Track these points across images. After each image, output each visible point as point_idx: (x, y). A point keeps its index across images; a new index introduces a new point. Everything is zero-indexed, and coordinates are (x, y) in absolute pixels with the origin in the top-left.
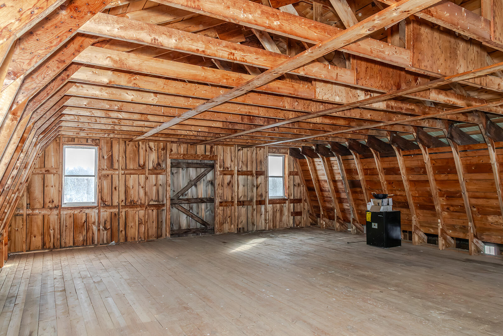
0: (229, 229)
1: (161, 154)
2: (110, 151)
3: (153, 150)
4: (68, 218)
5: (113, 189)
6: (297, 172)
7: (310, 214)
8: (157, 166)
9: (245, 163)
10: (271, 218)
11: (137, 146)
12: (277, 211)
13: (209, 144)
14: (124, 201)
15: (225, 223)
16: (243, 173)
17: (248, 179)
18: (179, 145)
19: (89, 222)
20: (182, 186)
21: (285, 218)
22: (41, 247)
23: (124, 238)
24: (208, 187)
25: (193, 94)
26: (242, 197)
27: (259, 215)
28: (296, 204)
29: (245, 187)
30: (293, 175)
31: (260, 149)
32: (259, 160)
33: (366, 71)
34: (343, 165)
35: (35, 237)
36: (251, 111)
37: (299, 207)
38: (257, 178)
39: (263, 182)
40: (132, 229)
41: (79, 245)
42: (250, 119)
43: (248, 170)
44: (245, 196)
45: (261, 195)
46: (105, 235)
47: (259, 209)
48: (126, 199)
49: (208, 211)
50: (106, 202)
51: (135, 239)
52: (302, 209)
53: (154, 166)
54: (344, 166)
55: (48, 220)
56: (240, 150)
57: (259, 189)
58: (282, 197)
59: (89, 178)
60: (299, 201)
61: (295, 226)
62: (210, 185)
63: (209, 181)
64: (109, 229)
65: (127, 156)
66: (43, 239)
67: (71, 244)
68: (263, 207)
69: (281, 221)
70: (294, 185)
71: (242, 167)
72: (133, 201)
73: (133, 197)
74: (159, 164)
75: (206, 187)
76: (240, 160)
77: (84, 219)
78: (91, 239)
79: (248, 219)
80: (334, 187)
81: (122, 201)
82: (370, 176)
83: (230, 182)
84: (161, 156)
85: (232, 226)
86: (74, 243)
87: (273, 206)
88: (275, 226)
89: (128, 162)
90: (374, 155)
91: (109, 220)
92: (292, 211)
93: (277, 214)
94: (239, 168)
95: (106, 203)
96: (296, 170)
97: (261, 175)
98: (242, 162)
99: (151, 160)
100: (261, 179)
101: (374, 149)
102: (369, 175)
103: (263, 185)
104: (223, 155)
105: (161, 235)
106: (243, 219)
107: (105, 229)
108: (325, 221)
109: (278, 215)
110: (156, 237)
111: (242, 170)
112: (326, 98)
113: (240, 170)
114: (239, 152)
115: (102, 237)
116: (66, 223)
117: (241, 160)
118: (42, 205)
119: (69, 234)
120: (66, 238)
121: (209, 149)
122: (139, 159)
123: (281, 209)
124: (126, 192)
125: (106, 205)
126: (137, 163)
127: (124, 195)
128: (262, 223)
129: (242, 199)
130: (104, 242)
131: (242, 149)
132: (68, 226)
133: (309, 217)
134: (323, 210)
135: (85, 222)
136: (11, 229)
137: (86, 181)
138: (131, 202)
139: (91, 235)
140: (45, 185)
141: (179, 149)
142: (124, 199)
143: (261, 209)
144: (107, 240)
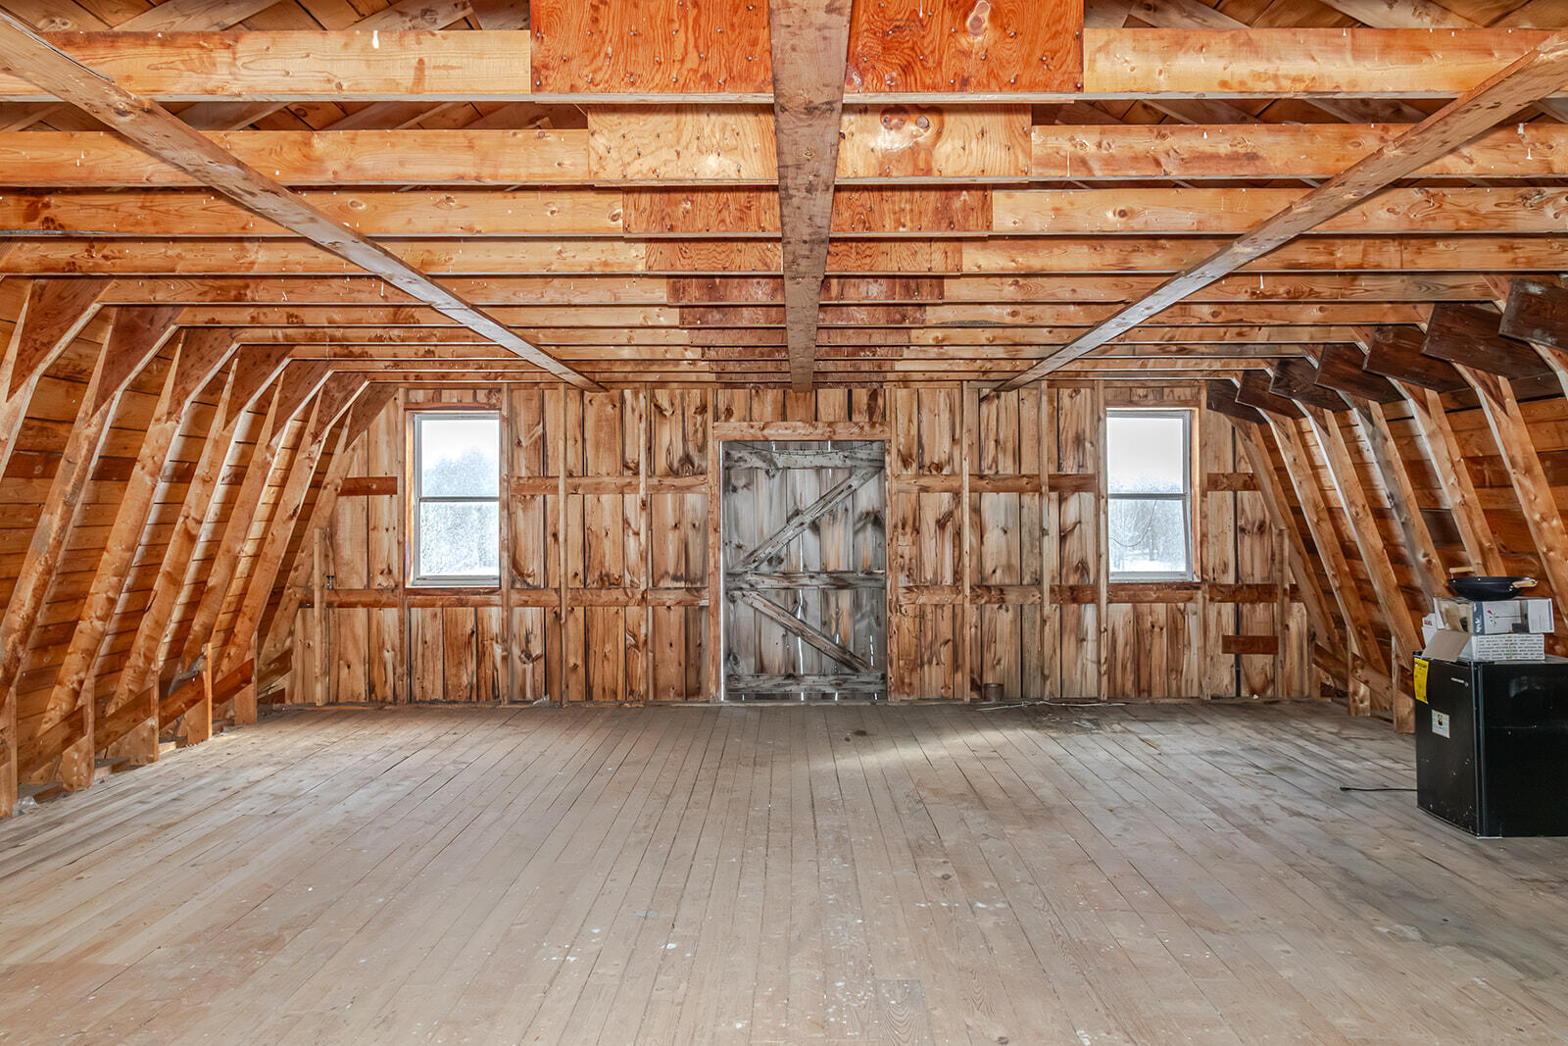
0: (946, 686)
1: (695, 425)
2: (539, 424)
3: (668, 414)
4: (428, 619)
5: (550, 539)
6: (1252, 477)
7: (1318, 650)
8: (682, 465)
9: (1010, 446)
10: (1128, 654)
11: (618, 405)
12: (1157, 629)
13: (862, 384)
14: (581, 576)
15: (930, 662)
16: (1000, 483)
17: (1021, 507)
18: (753, 391)
19: (483, 634)
20: (765, 531)
21: (1192, 660)
22: (363, 695)
23: (582, 687)
24: (861, 536)
25: (244, 228)
26: (999, 572)
27: (1073, 639)
28: (1246, 608)
29: (1009, 535)
30: (1228, 488)
31: (1077, 391)
32: (1071, 435)
33: (595, 20)
34: (1391, 443)
35: (349, 667)
36: (611, 259)
37: (1259, 618)
38: (1061, 500)
39: (1088, 516)
40: (606, 663)
41: (457, 699)
42: (712, 288)
43: (1023, 473)
44: (1009, 567)
45: (1082, 568)
46: (530, 674)
47: (1070, 621)
48: (586, 568)
49: (863, 617)
50: (529, 576)
51: (615, 693)
52: (1279, 628)
53: (671, 467)
54: (1400, 448)
55: (378, 623)
56: (986, 398)
57: (1072, 543)
58: (1181, 574)
59: (485, 504)
60: (1265, 592)
61: (1244, 693)
62: (869, 527)
63: (868, 514)
64: (538, 658)
65: (586, 436)
66: (369, 674)
67: (439, 695)
68: (1089, 612)
69: (1174, 668)
70: (1240, 531)
71: (995, 461)
72: (607, 575)
73: (607, 564)
74: (687, 459)
75: (856, 533)
76: (987, 435)
77: (469, 626)
78: (490, 684)
79: (1026, 655)
80: (1384, 538)
81: (576, 574)
82: (1495, 491)
83: (950, 514)
84: (696, 431)
85: (959, 676)
86: (445, 692)
87: (1135, 608)
88: (1143, 689)
89: (590, 453)
90: (1480, 391)
91: (538, 631)
92: (1230, 632)
93: (1156, 641)
94: (984, 465)
95: (530, 580)
96: (1246, 468)
97: (1078, 489)
98: (996, 441)
99: (660, 447)
100: (1077, 506)
101: (1467, 363)
102: (1492, 487)
103: (1088, 529)
104: (919, 422)
105: (699, 688)
106: (1004, 651)
107: (527, 655)
108: (1366, 683)
109: (1160, 645)
110: (680, 695)
111: (997, 472)
112: (645, 169)
113: (986, 472)
114: (984, 406)
115: (520, 680)
116: (424, 635)
117: (992, 437)
118: (365, 582)
119: (431, 664)
120: (424, 677)
121: (865, 400)
122: (624, 444)
123: (1174, 621)
124: (585, 548)
125: (528, 585)
126: (619, 458)
127: (581, 556)
128: (1084, 674)
129: (997, 579)
130: (524, 696)
131: (998, 397)
132: (429, 644)
133: (1317, 663)
134: (1361, 637)
135: (473, 632)
136: (292, 641)
137: (475, 515)
138: (602, 579)
139: (489, 672)
140: (371, 526)
141: (755, 406)
142: (581, 568)
143: (1079, 619)
144: (534, 690)
